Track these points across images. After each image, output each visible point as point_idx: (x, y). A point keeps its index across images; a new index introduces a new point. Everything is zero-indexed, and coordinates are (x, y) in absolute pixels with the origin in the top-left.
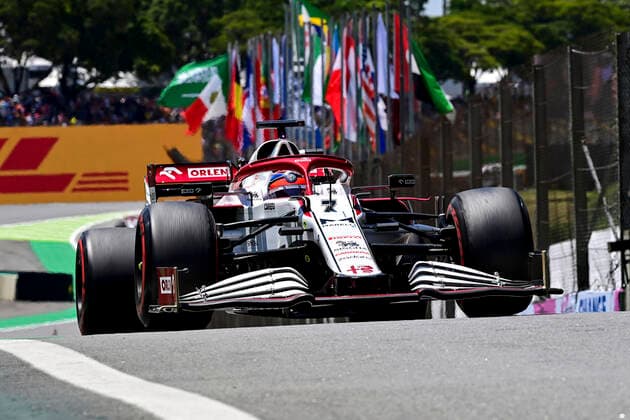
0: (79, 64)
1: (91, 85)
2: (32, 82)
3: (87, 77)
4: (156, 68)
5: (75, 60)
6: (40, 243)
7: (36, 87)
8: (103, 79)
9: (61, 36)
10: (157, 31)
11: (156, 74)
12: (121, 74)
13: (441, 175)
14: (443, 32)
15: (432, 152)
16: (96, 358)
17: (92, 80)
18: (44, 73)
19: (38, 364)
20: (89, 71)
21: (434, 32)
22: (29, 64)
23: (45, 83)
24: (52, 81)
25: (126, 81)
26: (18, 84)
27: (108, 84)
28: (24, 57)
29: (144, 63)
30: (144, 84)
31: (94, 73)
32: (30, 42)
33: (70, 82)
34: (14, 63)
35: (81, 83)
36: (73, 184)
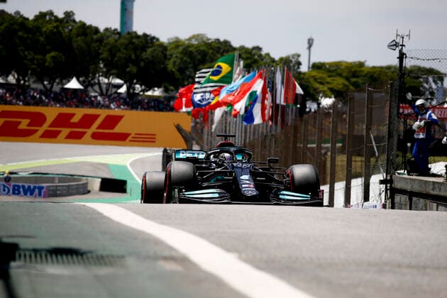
0: (136, 84)
1: (141, 93)
2: (114, 90)
3: (140, 89)
4: (172, 88)
5: (135, 81)
6: (112, 165)
7: (116, 92)
8: (147, 91)
9: (128, 70)
10: (174, 70)
11: (172, 90)
12: (156, 89)
13: (302, 145)
14: (307, 79)
15: (298, 135)
17: (143, 91)
18: (120, 86)
20: (141, 86)
21: (303, 79)
22: (113, 82)
23: (120, 91)
24: (123, 90)
25: (157, 92)
26: (107, 90)
27: (149, 93)
28: (111, 77)
29: (167, 85)
30: (165, 95)
31: (143, 87)
32: (114, 71)
33: (131, 91)
34: (106, 81)
35: (136, 92)
36: (129, 138)
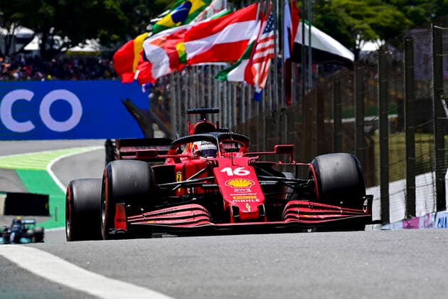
0: (54, 34)
1: (64, 49)
2: (18, 47)
3: (61, 43)
4: (115, 36)
5: (52, 29)
6: (24, 171)
7: (22, 50)
8: (75, 44)
9: (41, 10)
10: (115, 6)
11: (115, 41)
12: (88, 41)
13: (332, 121)
14: (334, 10)
15: (326, 104)
16: (67, 259)
17: (65, 45)
18: (27, 40)
19: (23, 264)
20: (63, 38)
21: (328, 11)
22: (16, 33)
23: (29, 47)
24: (34, 46)
25: (90, 46)
26: (7, 48)
27: (77, 49)
28: (12, 27)
29: (106, 33)
30: (106, 49)
31: (66, 39)
32: (16, 15)
33: (48, 47)
34: (5, 32)
35: (57, 47)
